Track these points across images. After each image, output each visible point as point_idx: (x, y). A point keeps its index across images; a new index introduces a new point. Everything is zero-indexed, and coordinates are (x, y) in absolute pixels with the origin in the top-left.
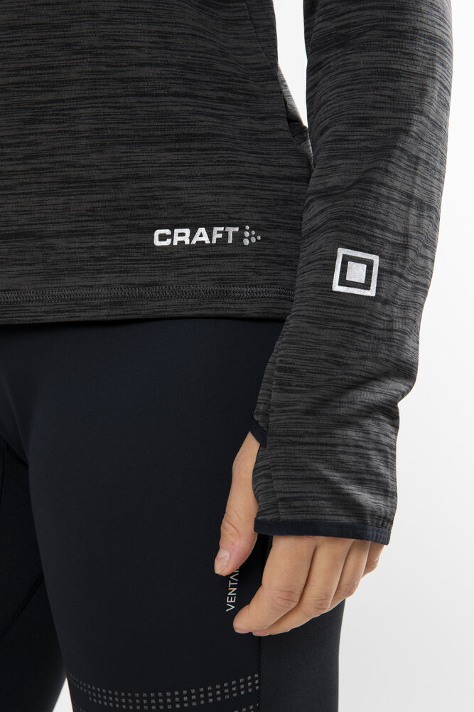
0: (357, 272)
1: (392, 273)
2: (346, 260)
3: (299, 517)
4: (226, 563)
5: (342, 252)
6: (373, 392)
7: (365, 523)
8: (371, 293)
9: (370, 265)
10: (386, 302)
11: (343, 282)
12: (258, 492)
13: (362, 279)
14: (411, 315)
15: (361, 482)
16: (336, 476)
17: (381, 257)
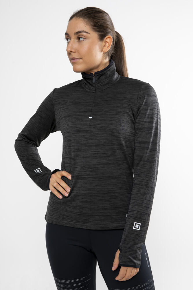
0: (137, 226)
1: (142, 226)
2: (136, 224)
3: (126, 264)
4: (114, 269)
5: (135, 223)
6: (138, 245)
7: (136, 265)
8: (139, 229)
9: (139, 225)
10: (141, 231)
11: (135, 228)
12: (119, 260)
13: (138, 227)
14: (145, 233)
15: (135, 259)
16: (132, 258)
17: (141, 224)
